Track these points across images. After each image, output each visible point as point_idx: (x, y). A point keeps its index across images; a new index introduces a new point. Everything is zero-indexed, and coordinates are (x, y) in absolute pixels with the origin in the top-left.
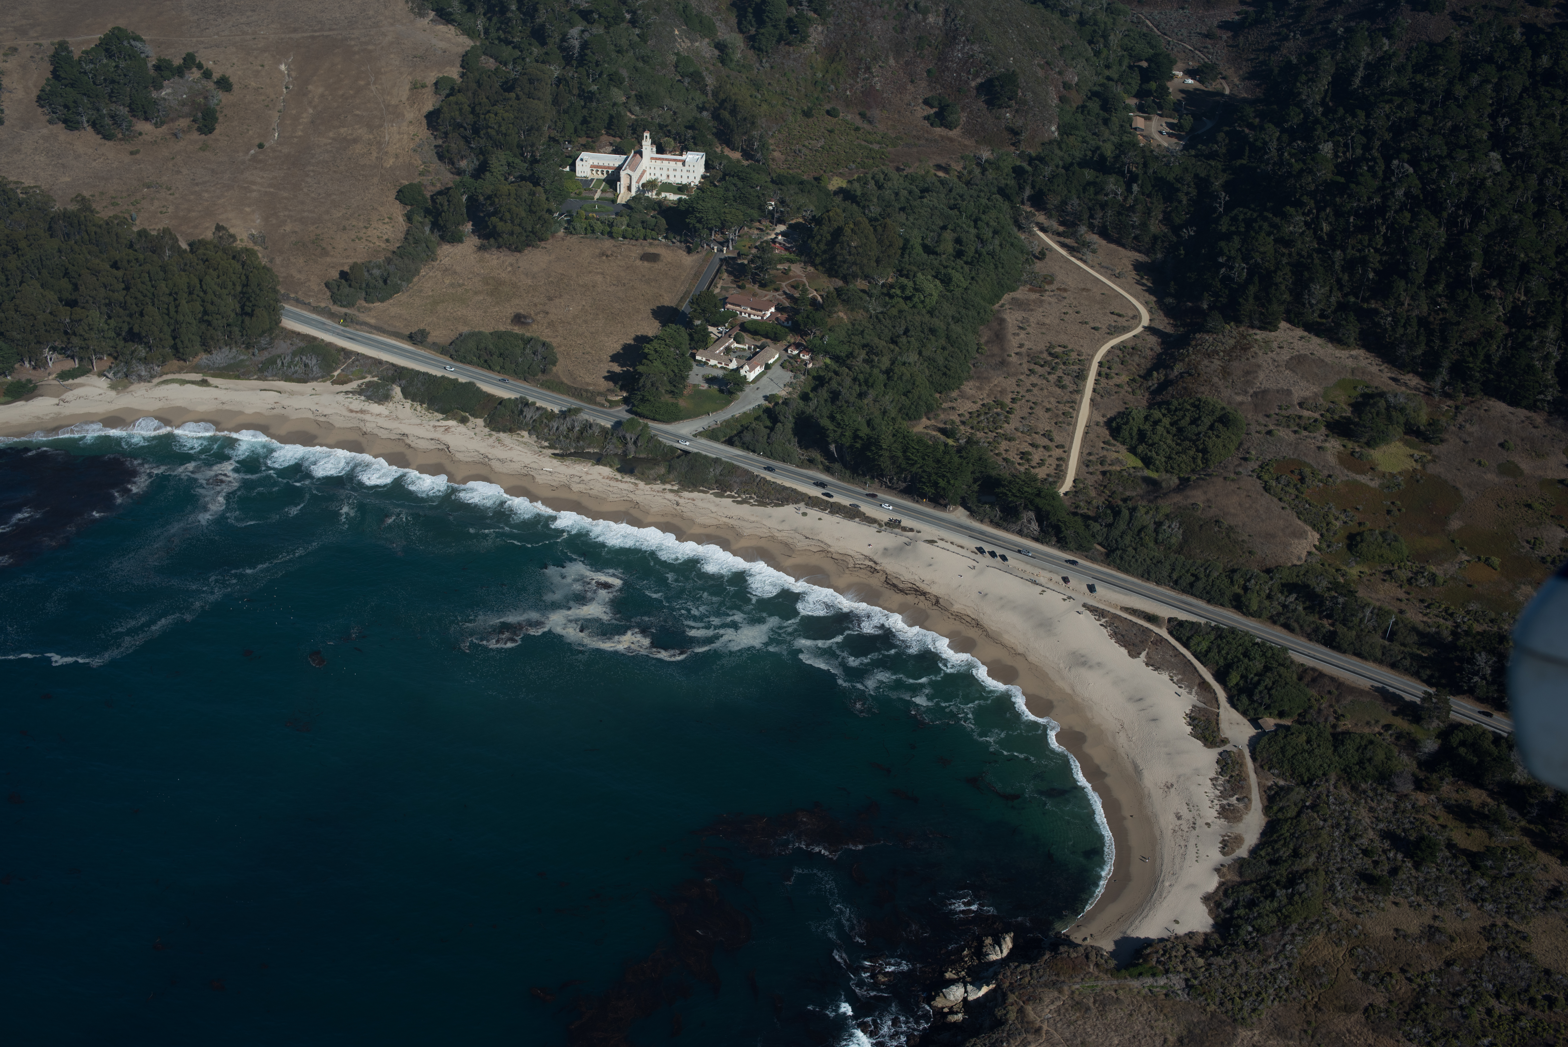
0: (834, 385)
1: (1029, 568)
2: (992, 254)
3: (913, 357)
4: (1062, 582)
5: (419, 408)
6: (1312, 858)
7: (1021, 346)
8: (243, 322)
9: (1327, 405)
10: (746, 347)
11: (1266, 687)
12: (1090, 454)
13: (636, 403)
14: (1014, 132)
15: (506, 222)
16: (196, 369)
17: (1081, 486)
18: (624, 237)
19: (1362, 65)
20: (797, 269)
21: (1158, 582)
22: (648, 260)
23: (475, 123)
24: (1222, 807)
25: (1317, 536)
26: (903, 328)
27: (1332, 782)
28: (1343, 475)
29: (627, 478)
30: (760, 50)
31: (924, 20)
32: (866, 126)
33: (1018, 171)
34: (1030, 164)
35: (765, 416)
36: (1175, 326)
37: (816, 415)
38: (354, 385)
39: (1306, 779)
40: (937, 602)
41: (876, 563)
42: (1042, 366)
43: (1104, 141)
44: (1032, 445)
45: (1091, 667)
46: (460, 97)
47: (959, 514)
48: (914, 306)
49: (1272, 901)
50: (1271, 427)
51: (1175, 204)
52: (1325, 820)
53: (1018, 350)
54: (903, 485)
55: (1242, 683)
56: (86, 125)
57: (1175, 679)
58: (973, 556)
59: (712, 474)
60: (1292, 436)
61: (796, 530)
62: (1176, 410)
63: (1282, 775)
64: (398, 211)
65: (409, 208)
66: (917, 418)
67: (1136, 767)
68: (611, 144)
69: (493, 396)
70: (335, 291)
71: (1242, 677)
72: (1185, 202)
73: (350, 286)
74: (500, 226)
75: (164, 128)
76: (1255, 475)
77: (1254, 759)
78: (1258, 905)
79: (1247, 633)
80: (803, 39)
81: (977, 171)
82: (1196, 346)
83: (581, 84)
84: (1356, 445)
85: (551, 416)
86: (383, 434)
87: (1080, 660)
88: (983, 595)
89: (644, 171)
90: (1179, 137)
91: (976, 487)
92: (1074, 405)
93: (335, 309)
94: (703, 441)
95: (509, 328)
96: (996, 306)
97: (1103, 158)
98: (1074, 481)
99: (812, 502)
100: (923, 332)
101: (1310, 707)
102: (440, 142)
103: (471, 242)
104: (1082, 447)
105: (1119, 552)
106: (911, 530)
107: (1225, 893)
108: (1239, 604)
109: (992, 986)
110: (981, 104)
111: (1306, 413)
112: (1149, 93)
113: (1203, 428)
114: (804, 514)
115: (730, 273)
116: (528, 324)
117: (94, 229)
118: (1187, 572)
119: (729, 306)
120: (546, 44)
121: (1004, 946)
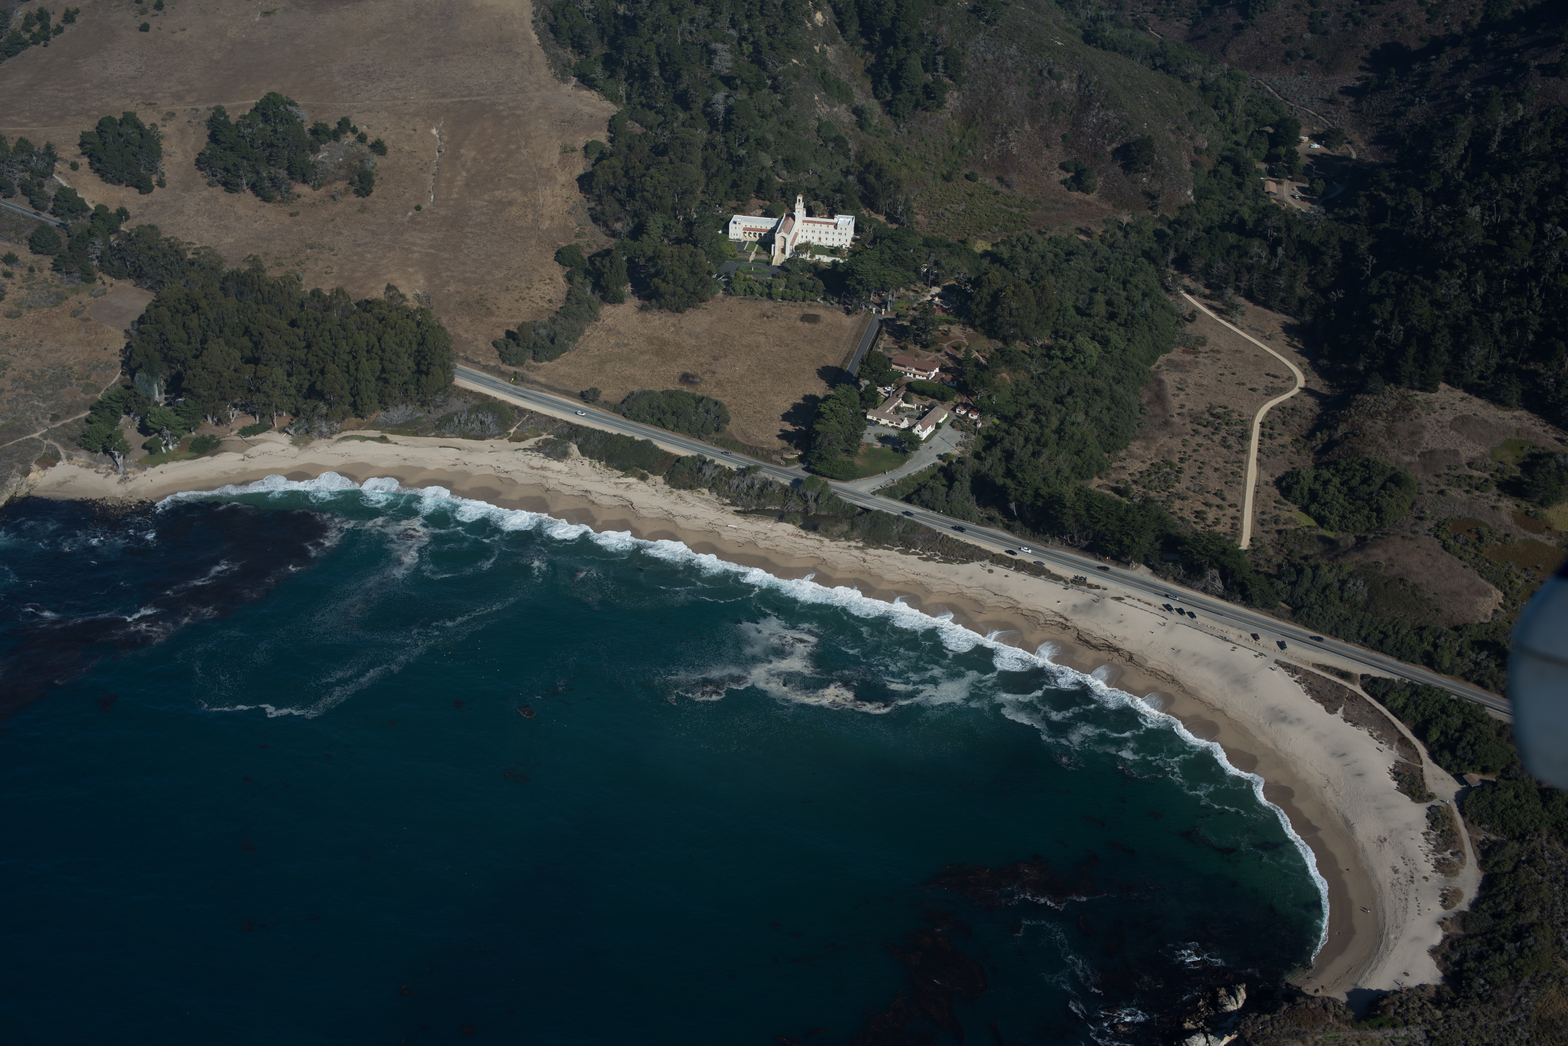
0: (1007, 444)
1: (1217, 625)
2: (1145, 316)
3: (1080, 418)
4: (1251, 639)
5: (597, 465)
6: (1536, 913)
7: (1182, 406)
8: (418, 380)
9: (1496, 465)
10: (915, 407)
11: (1468, 743)
12: (1263, 513)
13: (813, 461)
14: (1151, 196)
15: (668, 283)
16: (374, 426)
17: (1259, 544)
18: (783, 299)
19: (1499, 131)
20: (956, 331)
21: (1347, 640)
22: (808, 321)
23: (630, 186)
24: (1437, 860)
25: (1501, 594)
26: (1067, 388)
27: (1545, 837)
28: (1520, 535)
29: (811, 535)
30: (897, 115)
31: (1059, 86)
32: (1004, 190)
33: (1159, 235)
34: (1169, 228)
35: (941, 475)
36: (1331, 387)
37: (992, 473)
38: (531, 442)
39: (1517, 834)
40: (1131, 658)
41: (1066, 619)
42: (1205, 426)
43: (1240, 205)
44: (1206, 504)
45: (1291, 723)
46: (614, 161)
47: (1142, 572)
48: (1075, 367)
49: (1501, 954)
50: (1443, 487)
51: (1321, 267)
52: (1543, 875)
53: (1180, 411)
54: (1085, 543)
55: (1442, 739)
56: (245, 187)
57: (1375, 735)
58: (1161, 613)
59: (895, 531)
60: (1464, 495)
61: (984, 587)
62: (1345, 470)
63: (1493, 830)
64: (558, 273)
65: (568, 269)
66: (1090, 477)
67: (1347, 821)
68: (761, 207)
69: (670, 454)
70: (504, 350)
71: (1442, 733)
72: (1330, 265)
73: (518, 345)
74: (663, 286)
75: (322, 190)
76: (1432, 534)
77: (1463, 814)
78: (1487, 958)
79: (1442, 690)
80: (940, 105)
81: (1120, 234)
82: (1358, 406)
83: (729, 148)
84: (1529, 504)
85: (730, 474)
86: (566, 491)
87: (1280, 716)
88: (1176, 651)
89: (796, 234)
90: (1312, 202)
91: (1158, 545)
92: (1242, 465)
93: (505, 367)
94: (882, 499)
95: (678, 387)
96: (1153, 368)
97: (1242, 222)
98: (1251, 540)
99: (997, 560)
100: (1087, 392)
101: (1513, 763)
102: (593, 205)
103: (632, 303)
104: (1254, 506)
105: (1306, 610)
106: (1098, 587)
107: (1452, 946)
108: (1430, 661)
109: (1234, 1037)
110: (1117, 169)
111: (1475, 473)
112: (1278, 158)
113: (1374, 488)
114: (990, 571)
115: (890, 334)
116: (696, 383)
117: (267, 288)
118: (1376, 629)
119: (894, 366)
120: (691, 109)
121: (1239, 997)
